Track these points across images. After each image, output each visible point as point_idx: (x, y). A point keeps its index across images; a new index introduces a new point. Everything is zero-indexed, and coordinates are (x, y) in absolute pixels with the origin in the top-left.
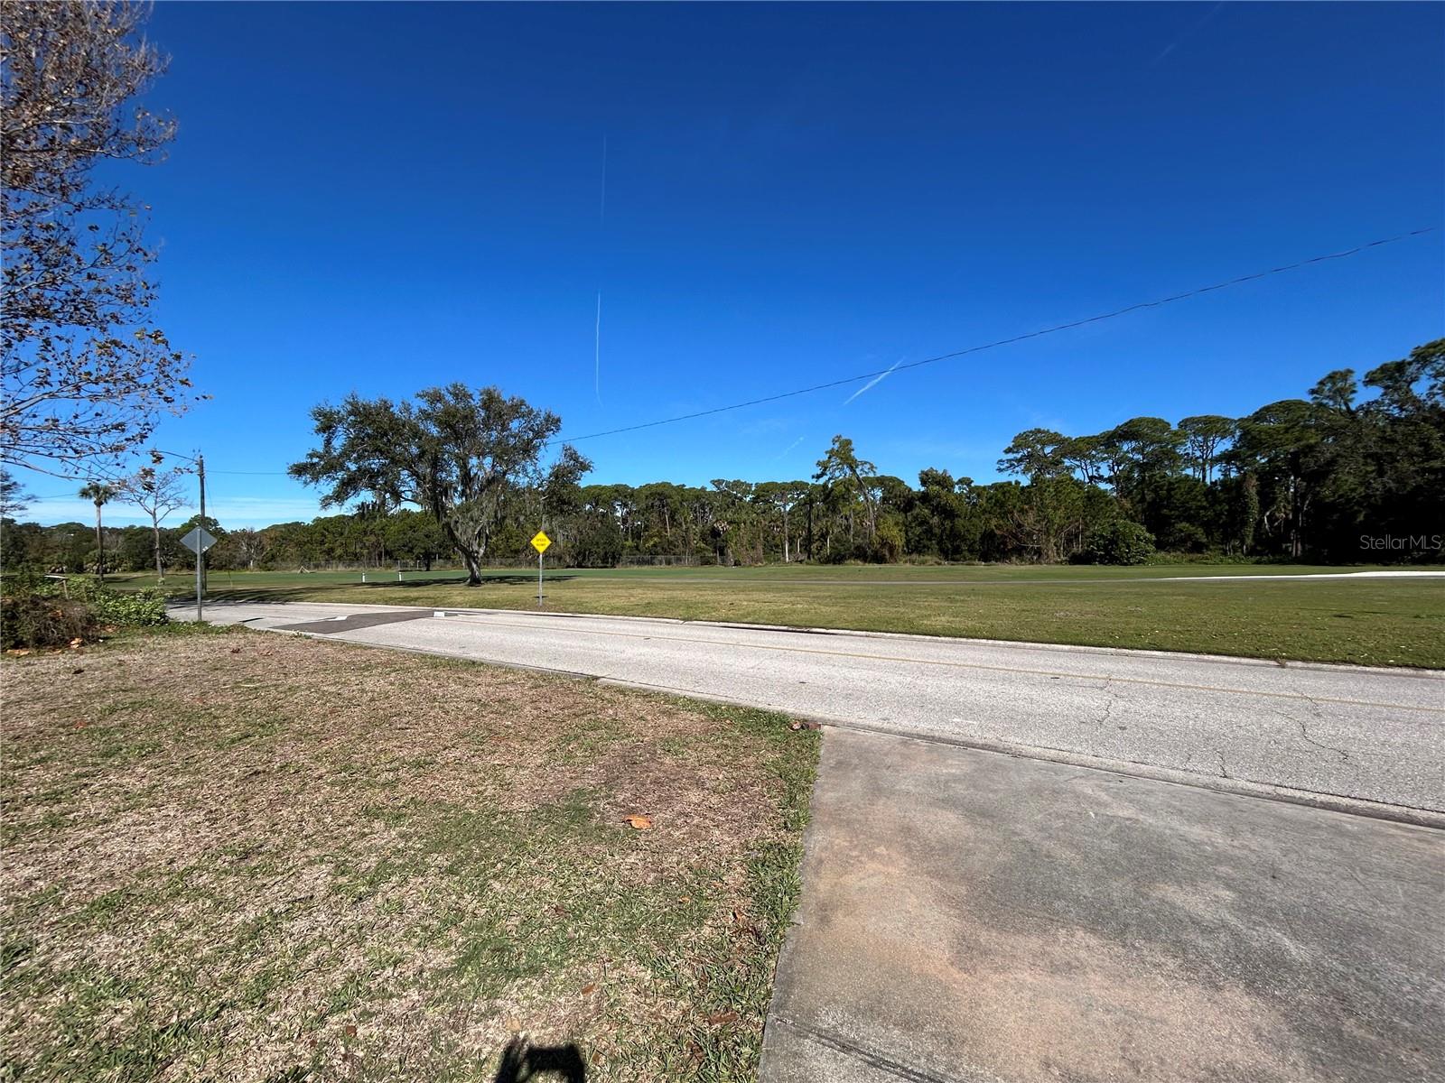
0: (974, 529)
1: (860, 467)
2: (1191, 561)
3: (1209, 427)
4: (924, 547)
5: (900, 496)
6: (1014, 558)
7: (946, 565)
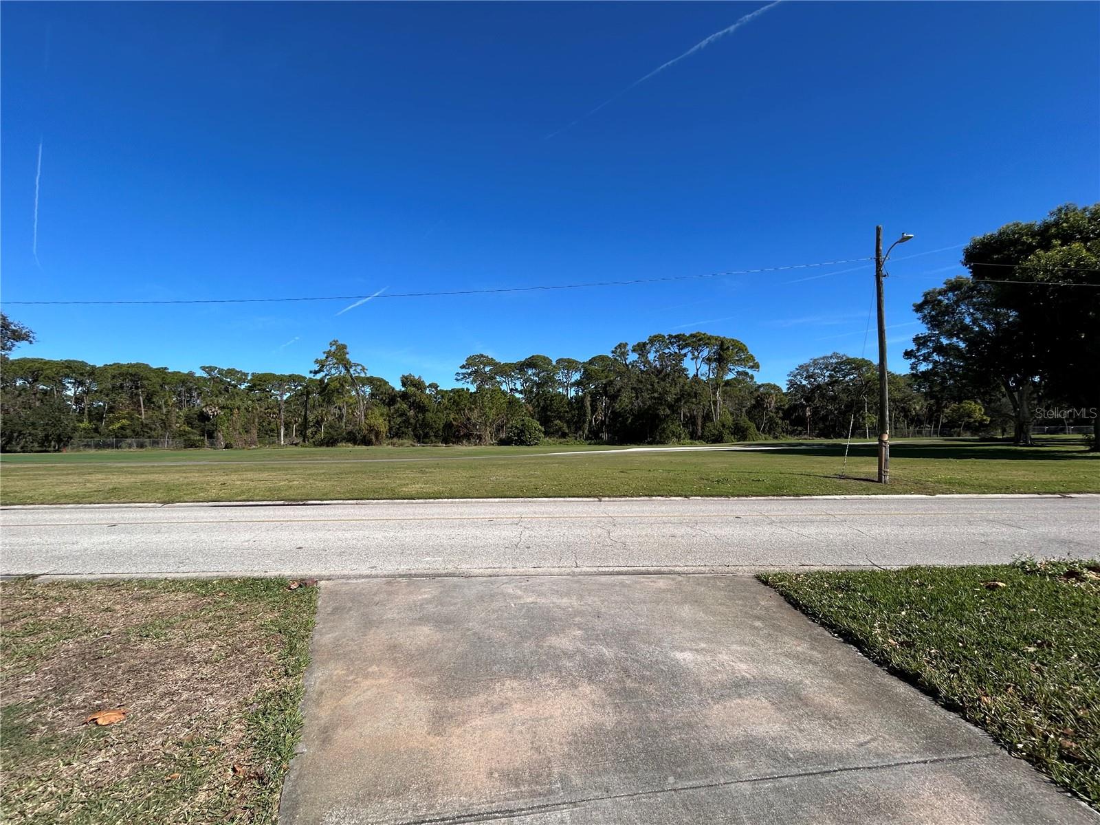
0: (438, 419)
1: (354, 368)
2: (561, 443)
3: (570, 365)
4: (403, 433)
5: (385, 393)
6: (464, 441)
7: (419, 447)
